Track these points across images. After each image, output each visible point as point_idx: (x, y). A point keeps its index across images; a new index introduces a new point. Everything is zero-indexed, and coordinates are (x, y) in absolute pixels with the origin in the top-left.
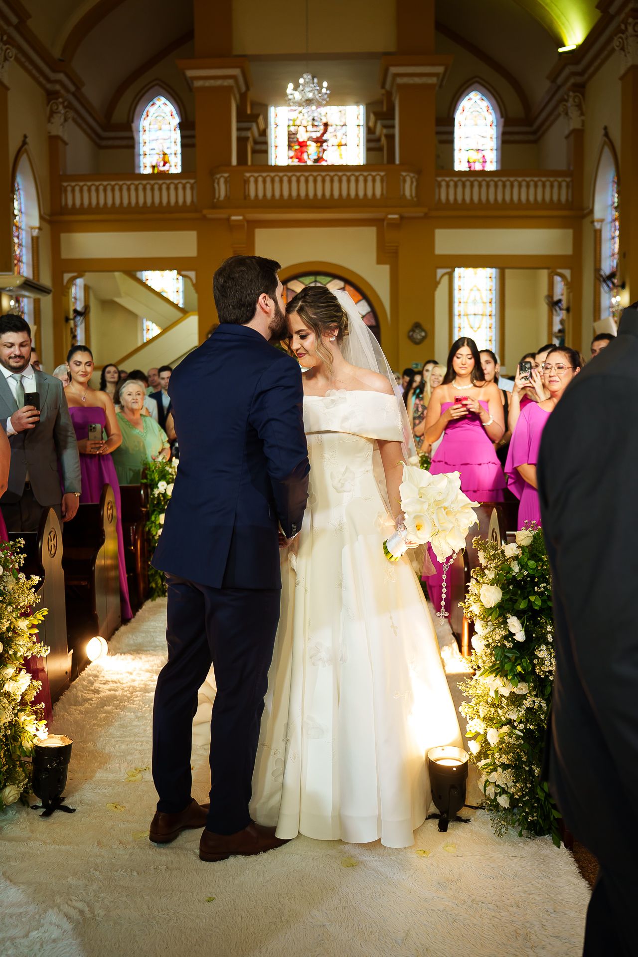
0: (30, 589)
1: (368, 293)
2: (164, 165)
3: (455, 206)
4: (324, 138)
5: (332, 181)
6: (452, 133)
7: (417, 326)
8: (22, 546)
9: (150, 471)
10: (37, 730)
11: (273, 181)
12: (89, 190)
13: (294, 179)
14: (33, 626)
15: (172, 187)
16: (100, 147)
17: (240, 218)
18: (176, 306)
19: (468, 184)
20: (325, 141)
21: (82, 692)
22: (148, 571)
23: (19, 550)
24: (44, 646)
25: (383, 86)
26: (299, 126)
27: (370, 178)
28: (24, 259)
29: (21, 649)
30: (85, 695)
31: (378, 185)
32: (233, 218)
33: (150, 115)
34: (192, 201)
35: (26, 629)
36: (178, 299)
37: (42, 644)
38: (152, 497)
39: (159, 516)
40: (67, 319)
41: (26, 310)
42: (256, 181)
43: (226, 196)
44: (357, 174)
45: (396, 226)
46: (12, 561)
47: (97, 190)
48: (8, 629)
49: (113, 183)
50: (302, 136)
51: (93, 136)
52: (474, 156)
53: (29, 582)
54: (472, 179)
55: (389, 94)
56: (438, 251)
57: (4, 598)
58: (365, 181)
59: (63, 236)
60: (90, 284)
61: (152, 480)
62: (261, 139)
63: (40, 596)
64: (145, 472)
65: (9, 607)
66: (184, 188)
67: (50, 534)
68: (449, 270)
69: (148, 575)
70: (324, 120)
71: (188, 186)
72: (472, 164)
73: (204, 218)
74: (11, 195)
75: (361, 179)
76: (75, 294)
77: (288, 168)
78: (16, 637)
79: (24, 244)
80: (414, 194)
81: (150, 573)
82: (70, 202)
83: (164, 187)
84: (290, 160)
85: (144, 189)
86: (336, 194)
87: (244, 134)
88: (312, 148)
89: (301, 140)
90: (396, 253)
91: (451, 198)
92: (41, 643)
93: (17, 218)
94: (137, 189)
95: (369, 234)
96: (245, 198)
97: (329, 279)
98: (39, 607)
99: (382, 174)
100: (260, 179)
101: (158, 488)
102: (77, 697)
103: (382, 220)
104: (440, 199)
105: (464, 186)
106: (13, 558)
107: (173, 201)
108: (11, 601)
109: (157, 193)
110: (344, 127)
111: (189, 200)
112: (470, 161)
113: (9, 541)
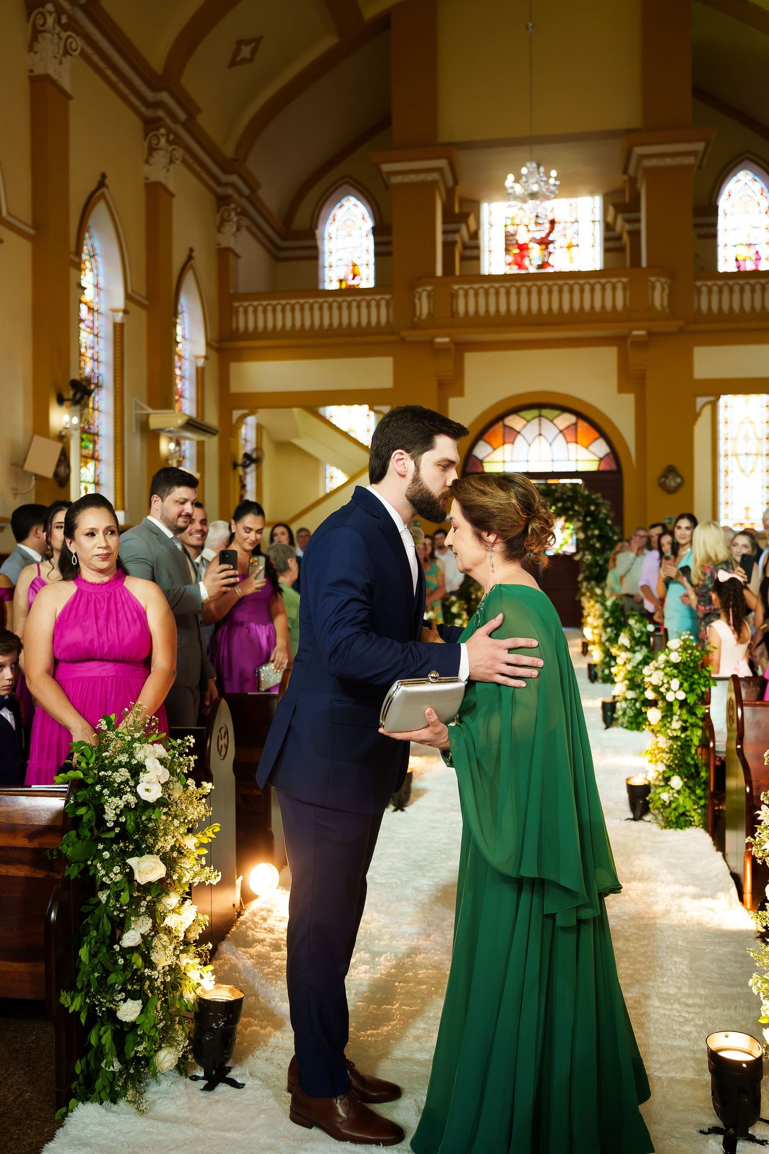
0: (201, 799)
1: (607, 430)
2: (353, 279)
3: (720, 317)
4: (550, 238)
5: (561, 291)
6: (715, 225)
7: (671, 470)
8: (192, 746)
10: (202, 977)
11: (487, 294)
12: (265, 311)
13: (513, 290)
14: (202, 845)
15: (364, 304)
16: (278, 259)
17: (446, 340)
19: (737, 288)
20: (552, 242)
21: (252, 929)
23: (187, 751)
24: (214, 871)
25: (625, 171)
26: (518, 225)
27: (609, 287)
28: (187, 394)
29: (187, 873)
30: (256, 934)
31: (620, 294)
32: (438, 340)
33: (337, 219)
34: (388, 321)
35: (193, 849)
37: (212, 868)
40: (235, 465)
41: (187, 454)
42: (466, 295)
43: (429, 313)
44: (592, 281)
46: (180, 764)
47: (274, 311)
48: (173, 848)
49: (293, 301)
50: (522, 238)
51: (271, 247)
52: (745, 253)
53: (200, 790)
54: (741, 282)
55: (633, 181)
56: (698, 375)
57: (169, 810)
58: (603, 290)
59: (233, 366)
60: (263, 423)
62: (473, 243)
63: (212, 809)
65: (175, 821)
66: (378, 306)
67: (220, 731)
68: (712, 398)
70: (551, 217)
71: (383, 303)
72: (742, 263)
73: (403, 341)
74: (174, 319)
75: (598, 287)
76: (246, 435)
77: (505, 278)
78: (181, 858)
79: (187, 375)
80: (665, 304)
82: (242, 326)
83: (354, 304)
84: (508, 267)
85: (330, 308)
86: (566, 307)
87: (451, 237)
88: (535, 251)
89: (521, 242)
90: (643, 378)
91: (715, 307)
92: (210, 867)
93: (180, 346)
94: (321, 309)
95: (609, 356)
96: (453, 316)
97: (557, 412)
99: (625, 280)
100: (471, 292)
102: (248, 936)
103: (625, 338)
104: (699, 309)
105: (732, 291)
106: (181, 759)
107: (364, 321)
108: (178, 813)
109: (345, 312)
110: (576, 224)
111: (383, 319)
112: (739, 259)
113: (176, 739)
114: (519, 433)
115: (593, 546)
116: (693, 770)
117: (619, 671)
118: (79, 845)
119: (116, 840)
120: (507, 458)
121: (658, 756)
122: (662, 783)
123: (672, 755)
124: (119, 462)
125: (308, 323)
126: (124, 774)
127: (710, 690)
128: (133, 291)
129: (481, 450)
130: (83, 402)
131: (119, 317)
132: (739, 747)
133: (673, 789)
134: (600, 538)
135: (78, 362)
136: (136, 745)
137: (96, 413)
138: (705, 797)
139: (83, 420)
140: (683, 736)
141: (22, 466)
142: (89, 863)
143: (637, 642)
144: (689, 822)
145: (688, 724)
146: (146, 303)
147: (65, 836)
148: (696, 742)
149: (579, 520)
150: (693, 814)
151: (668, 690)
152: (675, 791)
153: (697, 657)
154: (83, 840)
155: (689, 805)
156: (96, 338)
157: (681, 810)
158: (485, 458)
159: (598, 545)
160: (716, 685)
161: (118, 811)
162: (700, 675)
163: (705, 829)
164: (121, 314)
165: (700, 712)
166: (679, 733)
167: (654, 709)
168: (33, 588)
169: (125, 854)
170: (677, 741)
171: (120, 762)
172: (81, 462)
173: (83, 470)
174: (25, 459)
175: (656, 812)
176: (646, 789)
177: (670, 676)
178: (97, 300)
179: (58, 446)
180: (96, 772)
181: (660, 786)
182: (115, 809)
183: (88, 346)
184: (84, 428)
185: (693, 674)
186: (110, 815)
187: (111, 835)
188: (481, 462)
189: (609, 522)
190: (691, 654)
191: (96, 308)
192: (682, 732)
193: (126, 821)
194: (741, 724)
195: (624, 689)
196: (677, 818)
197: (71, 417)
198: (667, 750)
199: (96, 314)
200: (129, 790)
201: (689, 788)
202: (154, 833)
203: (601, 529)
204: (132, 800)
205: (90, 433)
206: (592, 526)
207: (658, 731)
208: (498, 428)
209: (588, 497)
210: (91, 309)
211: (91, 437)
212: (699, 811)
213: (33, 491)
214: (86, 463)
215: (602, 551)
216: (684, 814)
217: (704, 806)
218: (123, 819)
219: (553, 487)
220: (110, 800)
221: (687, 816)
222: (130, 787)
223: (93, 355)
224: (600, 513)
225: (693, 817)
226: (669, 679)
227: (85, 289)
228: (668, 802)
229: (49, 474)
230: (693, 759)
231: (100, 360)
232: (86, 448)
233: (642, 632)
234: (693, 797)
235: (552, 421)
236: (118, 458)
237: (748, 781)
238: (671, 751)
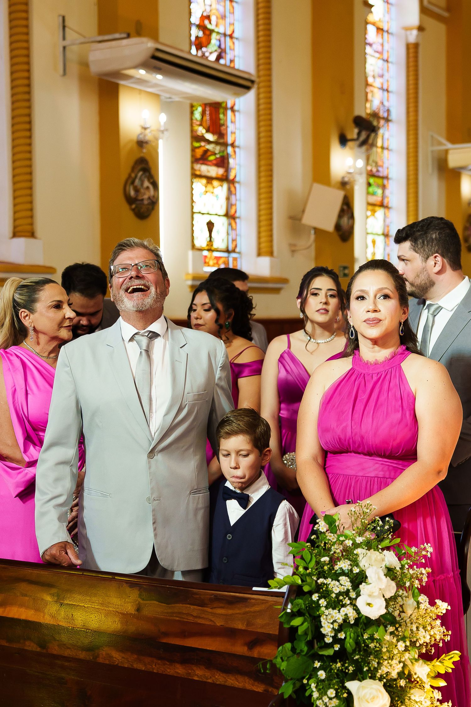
0: (435, 620)
8: (429, 556)
14: (439, 676)
23: (423, 561)
35: (426, 678)
46: (410, 577)
48: (401, 675)
53: (434, 609)
57: (397, 629)
63: (450, 632)
65: (400, 643)
78: (410, 688)
92: (448, 703)
98: (447, 648)
106: (411, 571)
108: (407, 634)
113: (411, 546)
118: (294, 659)
119: (334, 658)
124: (412, 209)
126: (345, 582)
128: (430, 3)
130: (370, 141)
131: (413, 36)
135: (364, 94)
136: (358, 551)
137: (386, 152)
139: (371, 161)
141: (300, 219)
142: (305, 681)
146: (446, 14)
147: (281, 648)
154: (299, 654)
156: (386, 64)
161: (336, 626)
164: (415, 32)
168: (282, 363)
169: (344, 677)
171: (341, 569)
172: (367, 210)
173: (371, 220)
174: (303, 211)
178: (387, 18)
179: (339, 195)
180: (315, 578)
182: (332, 623)
183: (376, 75)
184: (371, 171)
186: (327, 629)
187: (330, 652)
191: (385, 29)
193: (345, 638)
197: (355, 160)
199: (385, 34)
200: (348, 602)
202: (378, 654)
204: (352, 615)
205: (378, 177)
210: (380, 30)
211: (379, 181)
213: (313, 247)
214: (374, 212)
218: (342, 635)
220: (327, 612)
222: (350, 599)
223: (382, 84)
227: (371, 6)
229: (329, 226)
231: (390, 89)
232: (374, 194)
236: (411, 204)
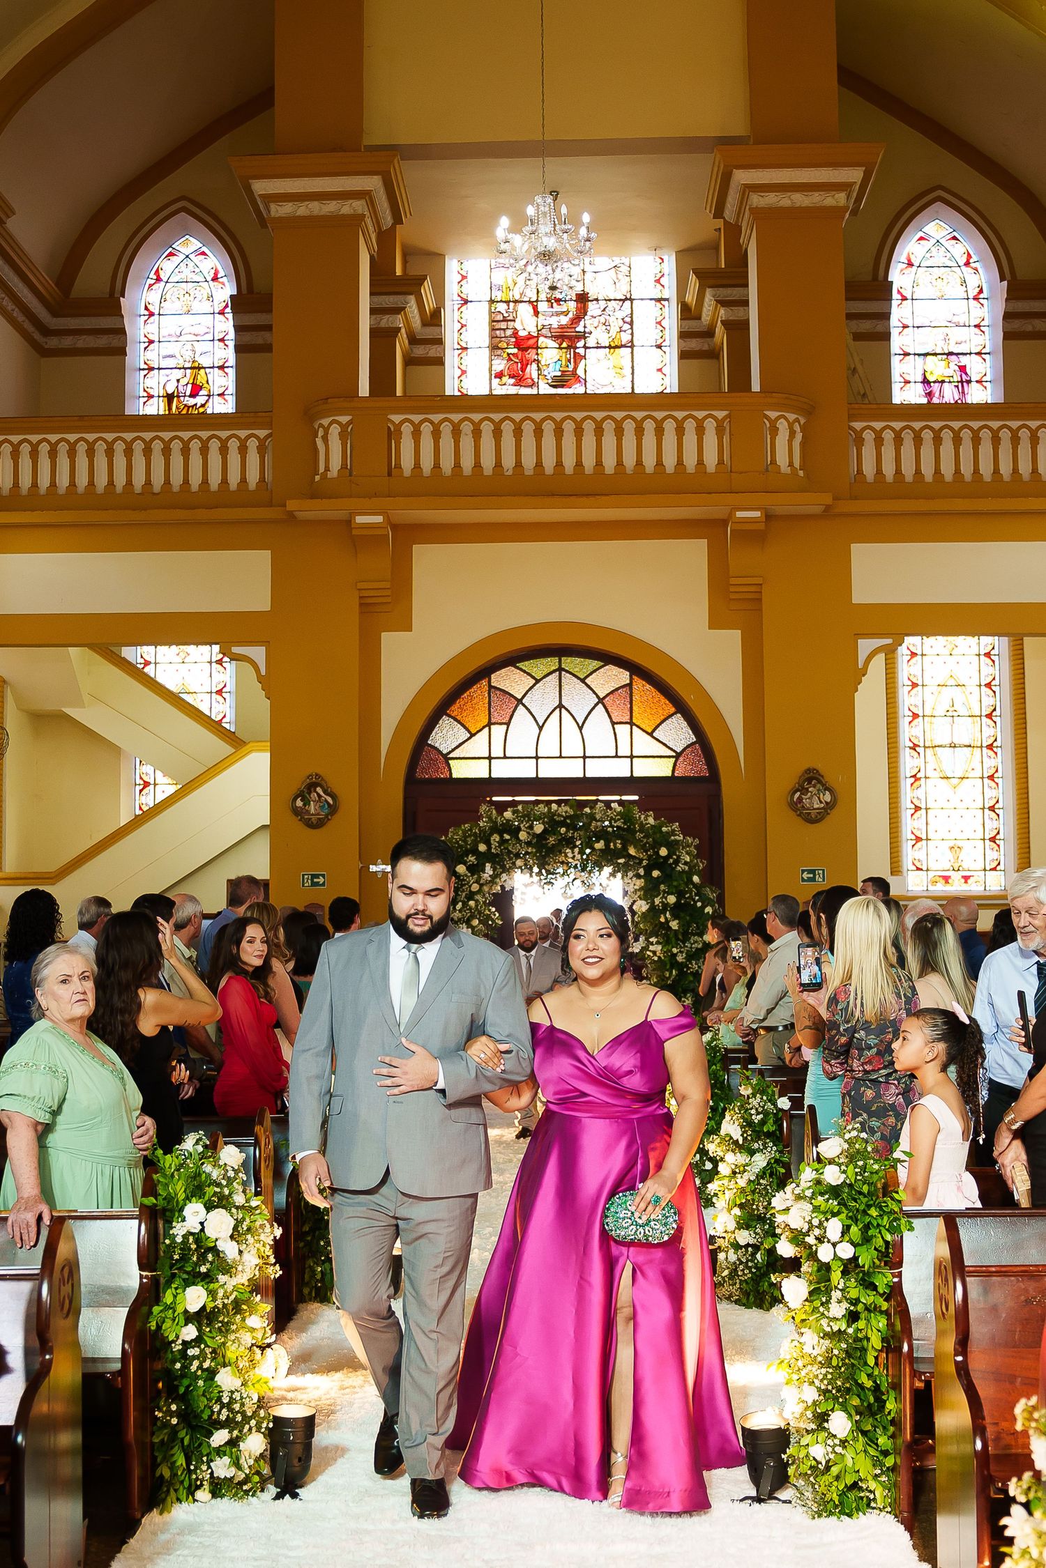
1: (690, 699)
2: (194, 394)
3: (900, 488)
4: (580, 328)
5: (599, 432)
6: (886, 316)
7: (812, 778)
9: (165, 1176)
11: (456, 432)
12: (15, 454)
13: (507, 428)
15: (214, 445)
16: (45, 352)
17: (379, 519)
18: (215, 726)
19: (927, 436)
20: (583, 336)
22: (153, 1434)
25: (719, 213)
26: (516, 302)
27: (690, 426)
31: (711, 440)
32: (360, 519)
33: (163, 278)
34: (262, 480)
36: (222, 710)
38: (167, 1242)
39: (184, 1291)
42: (417, 434)
43: (344, 466)
44: (660, 415)
45: (753, 536)
47: (34, 454)
49: (72, 437)
50: (525, 326)
51: (29, 327)
52: (937, 369)
54: (937, 425)
55: (733, 231)
56: (860, 596)
58: (680, 431)
61: (169, 1199)
62: (430, 332)
64: (152, 1180)
66: (243, 450)
68: (889, 641)
69: (152, 1444)
70: (579, 288)
71: (253, 444)
72: (936, 387)
73: (291, 519)
75: (669, 426)
77: (490, 402)
80: (797, 464)
81: (156, 1440)
83: (195, 446)
84: (496, 381)
85: (147, 452)
86: (609, 463)
87: (386, 321)
88: (551, 356)
89: (522, 333)
90: (755, 602)
91: (889, 470)
94: (129, 452)
95: (691, 556)
96: (390, 474)
97: (596, 664)
99: (720, 414)
100: (426, 429)
101: (184, 1220)
103: (724, 523)
104: (860, 471)
105: (918, 441)
107: (215, 480)
109: (177, 460)
110: (628, 303)
111: (253, 477)
112: (931, 378)
114: (520, 701)
115: (666, 926)
116: (872, 1400)
117: (724, 1190)
120: (497, 751)
121: (803, 1373)
122: (813, 1426)
123: (831, 1371)
125: (101, 481)
127: (902, 1237)
129: (446, 736)
132: (960, 1358)
133: (835, 1436)
134: (677, 910)
138: (896, 1451)
140: (850, 1331)
143: (755, 1133)
144: (865, 1499)
145: (860, 1307)
148: (876, 1342)
149: (638, 876)
150: (872, 1485)
151: (820, 1240)
152: (837, 1442)
153: (877, 1173)
155: (865, 1467)
157: (849, 1480)
158: (453, 750)
159: (674, 925)
160: (911, 1229)
162: (881, 1208)
163: (896, 1517)
165: (883, 1280)
166: (843, 1326)
167: (792, 1276)
170: (839, 1341)
175: (801, 1482)
176: (781, 1437)
177: (824, 1213)
181: (807, 1431)
185: (869, 1206)
188: (446, 758)
189: (696, 879)
190: (864, 1169)
192: (849, 1326)
194: (963, 1315)
195: (732, 1225)
196: (842, 1494)
198: (820, 1359)
201: (864, 1433)
203: (680, 895)
206: (662, 887)
207: (803, 1321)
208: (479, 691)
209: (656, 829)
212: (884, 1478)
215: (684, 936)
216: (854, 1486)
217: (893, 1469)
219: (587, 810)
221: (861, 1489)
224: (677, 862)
225: (871, 1491)
226: (822, 1217)
228: (824, 1464)
230: (869, 1376)
233: (766, 1113)
234: (872, 1452)
235: (583, 681)
237: (978, 1428)
238: (827, 1362)
